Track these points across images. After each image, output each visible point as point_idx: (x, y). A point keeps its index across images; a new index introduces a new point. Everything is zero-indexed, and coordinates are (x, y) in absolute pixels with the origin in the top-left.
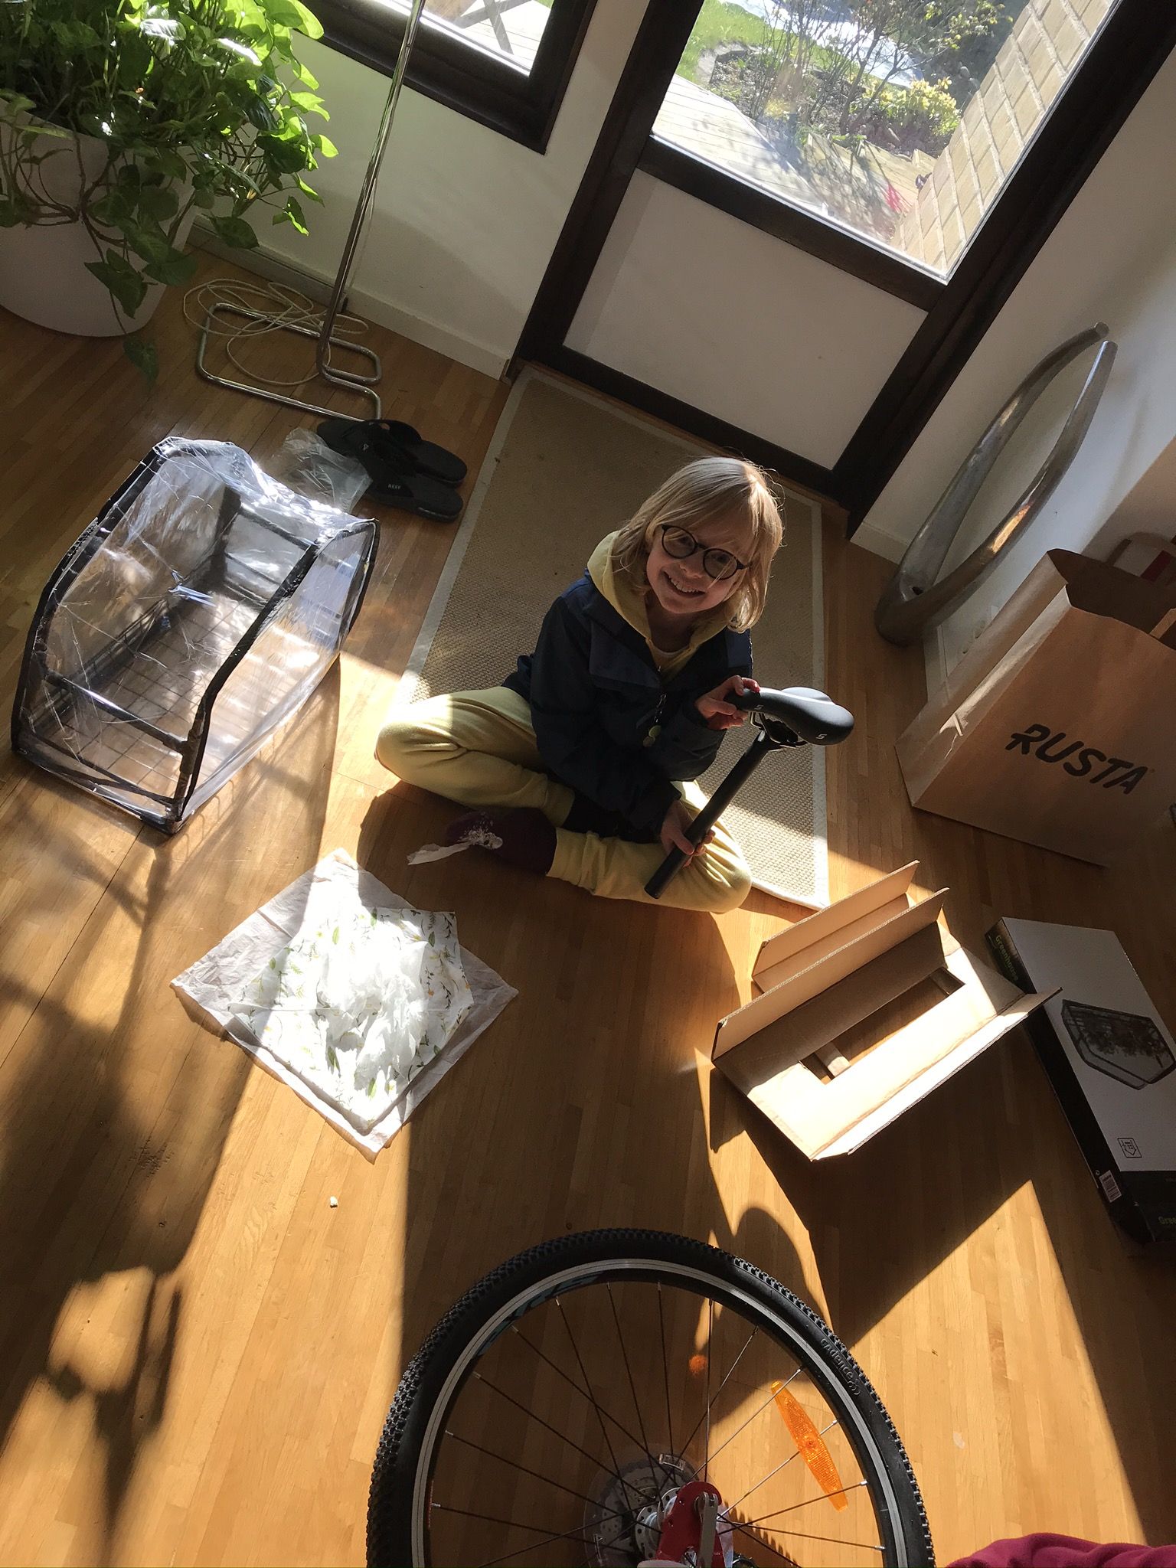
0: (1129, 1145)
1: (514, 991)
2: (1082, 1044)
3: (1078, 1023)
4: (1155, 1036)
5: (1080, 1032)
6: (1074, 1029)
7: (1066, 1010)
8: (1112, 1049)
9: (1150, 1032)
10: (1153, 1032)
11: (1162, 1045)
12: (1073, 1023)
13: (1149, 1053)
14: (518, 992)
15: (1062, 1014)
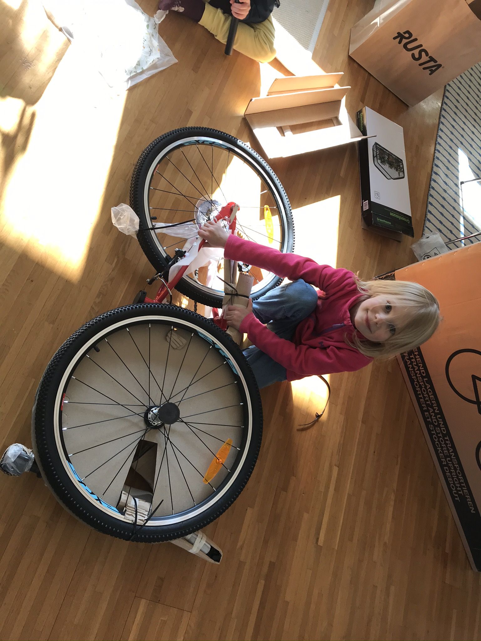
0: (377, 194)
1: (176, 61)
2: (375, 158)
3: (377, 151)
4: (401, 166)
5: (377, 154)
6: (375, 153)
7: (375, 145)
8: (385, 164)
9: (400, 164)
10: (401, 165)
11: (402, 170)
12: (375, 150)
13: (397, 170)
14: (178, 61)
15: (373, 146)
